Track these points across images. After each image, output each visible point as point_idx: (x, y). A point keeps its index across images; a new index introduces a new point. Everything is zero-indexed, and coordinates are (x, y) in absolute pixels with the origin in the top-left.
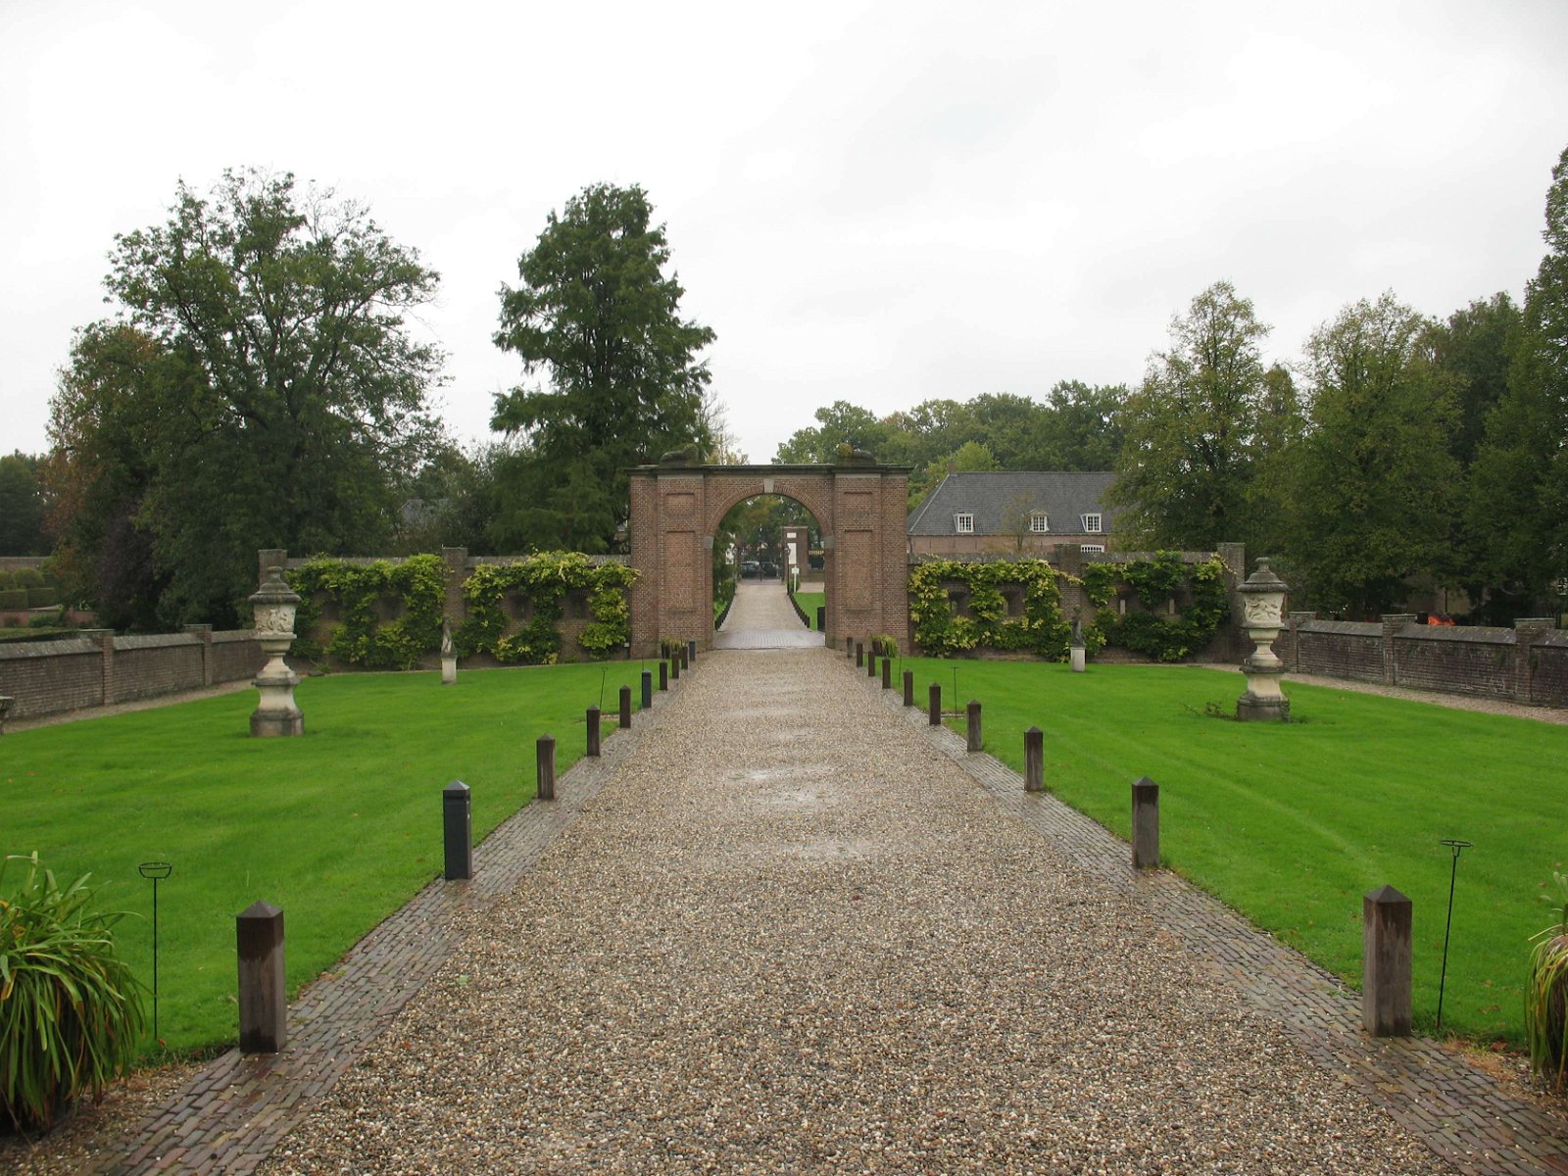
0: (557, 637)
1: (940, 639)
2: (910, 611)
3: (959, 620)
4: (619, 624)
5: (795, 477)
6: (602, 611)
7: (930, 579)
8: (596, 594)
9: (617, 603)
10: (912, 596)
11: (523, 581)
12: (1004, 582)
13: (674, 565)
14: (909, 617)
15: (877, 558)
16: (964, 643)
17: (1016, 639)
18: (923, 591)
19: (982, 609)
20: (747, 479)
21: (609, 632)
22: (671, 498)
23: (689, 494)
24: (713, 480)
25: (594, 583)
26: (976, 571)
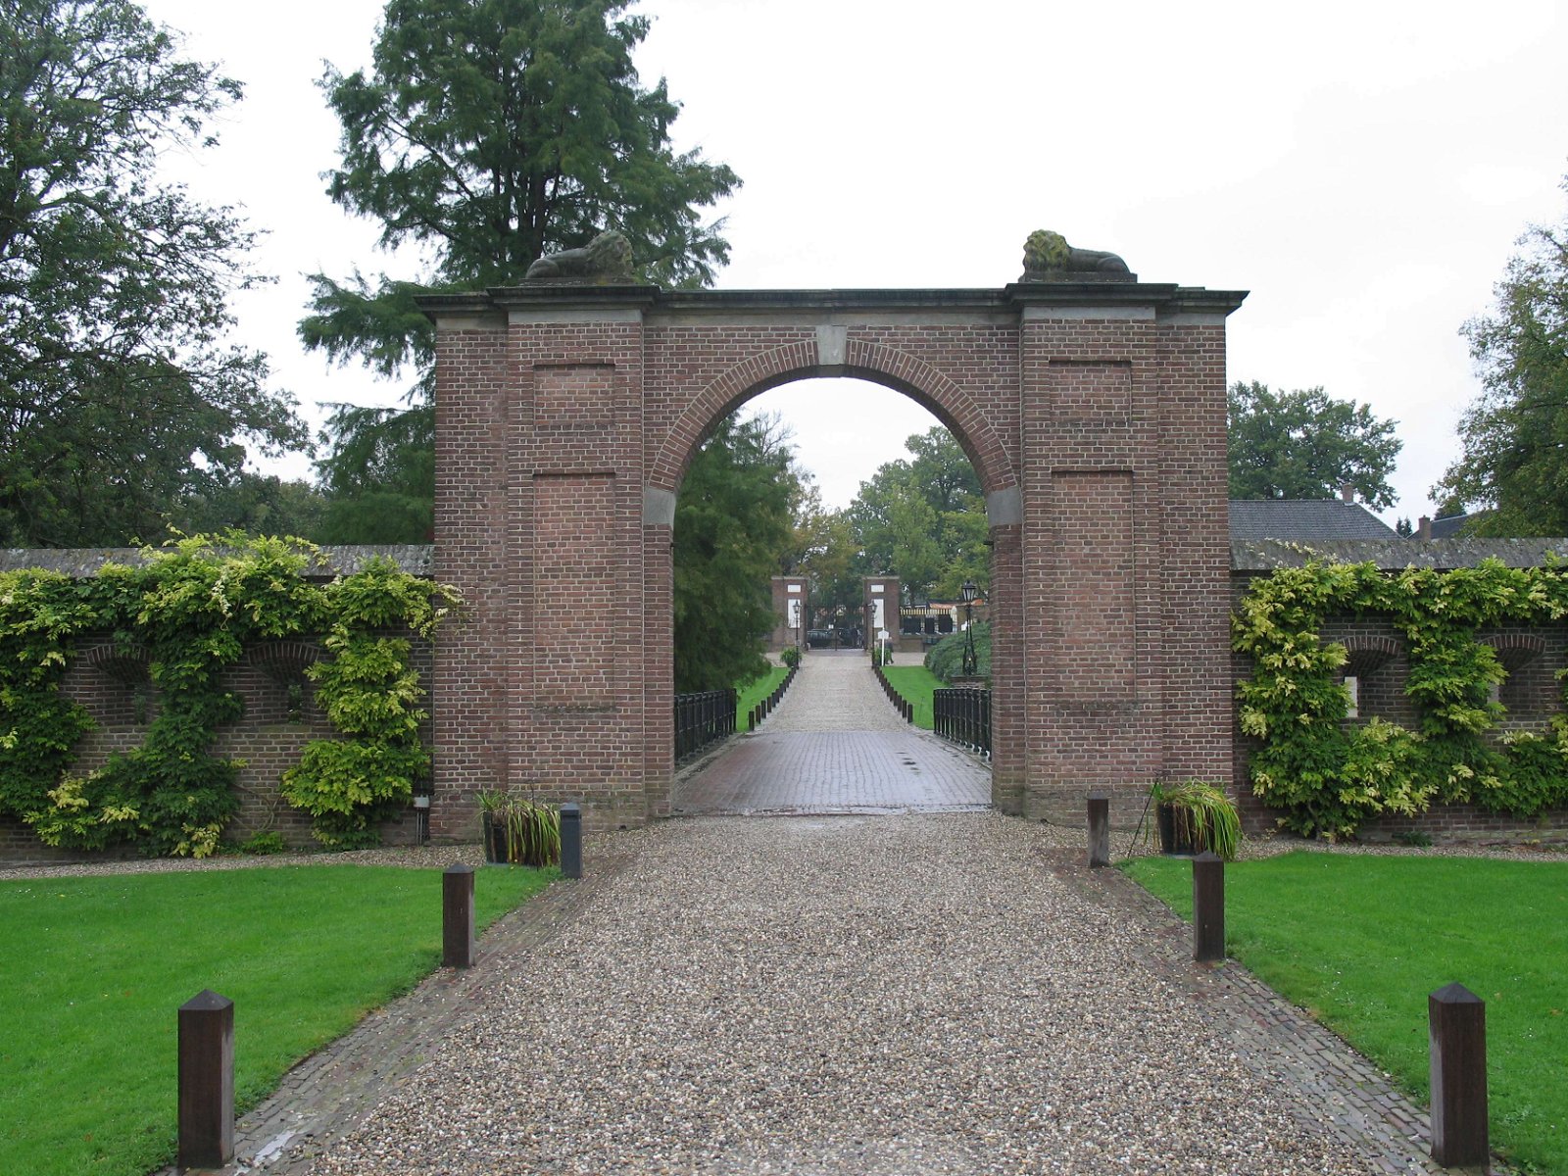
0: (224, 779)
1: (1331, 787)
2: (1239, 704)
3: (1378, 730)
4: (396, 742)
5: (906, 321)
6: (342, 707)
7: (1299, 612)
8: (331, 656)
9: (391, 679)
10: (1247, 662)
11: (125, 620)
12: (1508, 619)
13: (553, 572)
14: (1237, 723)
15: (1148, 551)
16: (1403, 799)
17: (1543, 784)
18: (1277, 648)
19: (1453, 699)
20: (770, 326)
21: (364, 764)
22: (547, 377)
23: (601, 365)
24: (673, 329)
25: (327, 622)
26: (1427, 590)
